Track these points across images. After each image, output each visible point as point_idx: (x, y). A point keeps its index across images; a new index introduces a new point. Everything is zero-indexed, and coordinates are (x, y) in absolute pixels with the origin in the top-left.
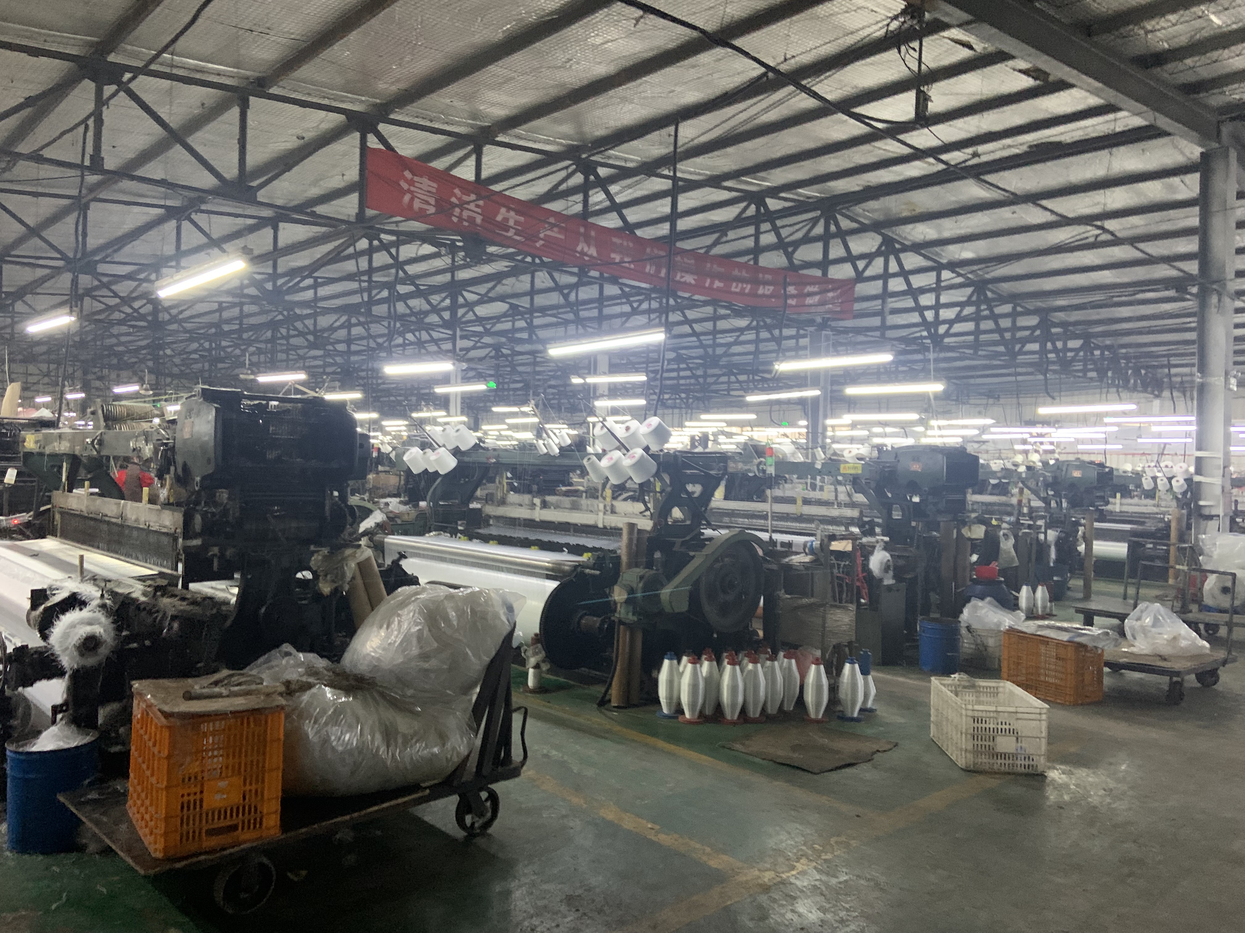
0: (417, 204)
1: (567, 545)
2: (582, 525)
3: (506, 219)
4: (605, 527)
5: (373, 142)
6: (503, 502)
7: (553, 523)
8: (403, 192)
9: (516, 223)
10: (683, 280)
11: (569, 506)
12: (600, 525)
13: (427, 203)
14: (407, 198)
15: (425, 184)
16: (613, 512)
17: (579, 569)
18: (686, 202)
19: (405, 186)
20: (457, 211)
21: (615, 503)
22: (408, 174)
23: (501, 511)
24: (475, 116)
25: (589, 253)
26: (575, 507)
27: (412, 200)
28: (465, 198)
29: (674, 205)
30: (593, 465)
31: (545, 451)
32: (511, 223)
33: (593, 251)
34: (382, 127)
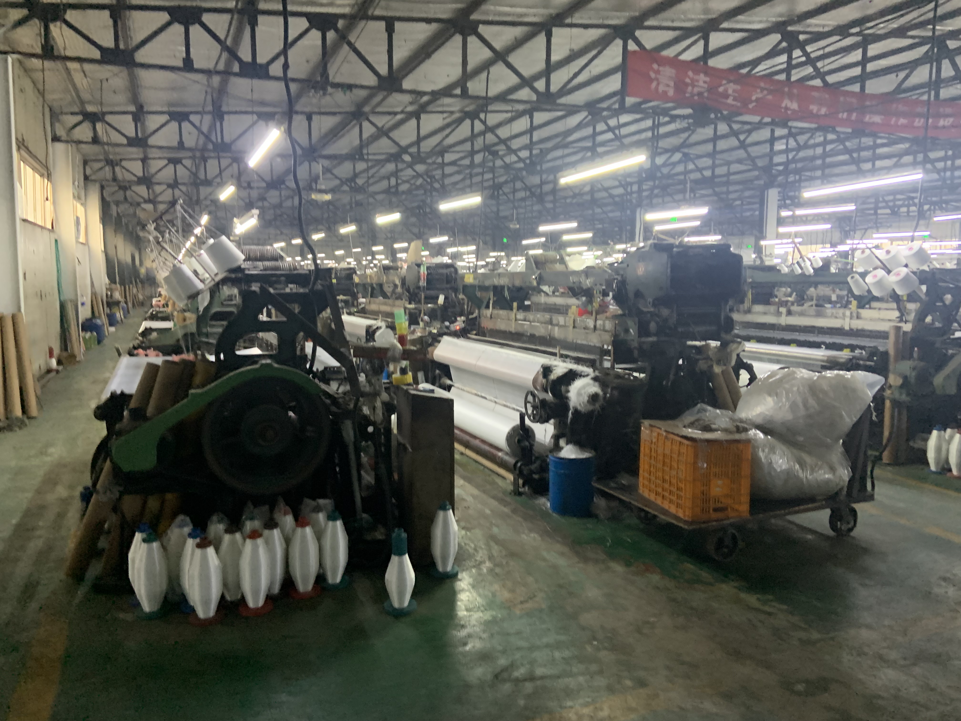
0: (661, 88)
1: (824, 343)
2: (828, 328)
3: (726, 90)
4: (851, 330)
5: (632, 46)
6: (749, 311)
7: (800, 326)
8: (651, 80)
9: (734, 91)
10: (872, 121)
11: (814, 313)
12: (847, 328)
13: (668, 86)
14: (654, 85)
15: (668, 72)
16: (858, 317)
17: (854, 361)
18: (873, 49)
19: (653, 75)
20: (690, 89)
21: (860, 311)
22: (655, 66)
23: (749, 318)
24: (706, 11)
25: (792, 108)
26: (819, 315)
27: (658, 84)
28: (696, 77)
29: (865, 53)
30: (856, 282)
31: (800, 271)
32: (730, 92)
33: (794, 106)
34: (638, 33)
